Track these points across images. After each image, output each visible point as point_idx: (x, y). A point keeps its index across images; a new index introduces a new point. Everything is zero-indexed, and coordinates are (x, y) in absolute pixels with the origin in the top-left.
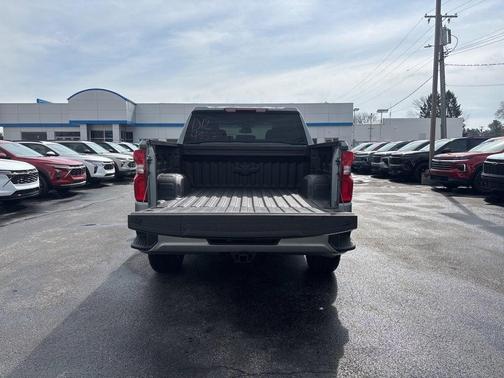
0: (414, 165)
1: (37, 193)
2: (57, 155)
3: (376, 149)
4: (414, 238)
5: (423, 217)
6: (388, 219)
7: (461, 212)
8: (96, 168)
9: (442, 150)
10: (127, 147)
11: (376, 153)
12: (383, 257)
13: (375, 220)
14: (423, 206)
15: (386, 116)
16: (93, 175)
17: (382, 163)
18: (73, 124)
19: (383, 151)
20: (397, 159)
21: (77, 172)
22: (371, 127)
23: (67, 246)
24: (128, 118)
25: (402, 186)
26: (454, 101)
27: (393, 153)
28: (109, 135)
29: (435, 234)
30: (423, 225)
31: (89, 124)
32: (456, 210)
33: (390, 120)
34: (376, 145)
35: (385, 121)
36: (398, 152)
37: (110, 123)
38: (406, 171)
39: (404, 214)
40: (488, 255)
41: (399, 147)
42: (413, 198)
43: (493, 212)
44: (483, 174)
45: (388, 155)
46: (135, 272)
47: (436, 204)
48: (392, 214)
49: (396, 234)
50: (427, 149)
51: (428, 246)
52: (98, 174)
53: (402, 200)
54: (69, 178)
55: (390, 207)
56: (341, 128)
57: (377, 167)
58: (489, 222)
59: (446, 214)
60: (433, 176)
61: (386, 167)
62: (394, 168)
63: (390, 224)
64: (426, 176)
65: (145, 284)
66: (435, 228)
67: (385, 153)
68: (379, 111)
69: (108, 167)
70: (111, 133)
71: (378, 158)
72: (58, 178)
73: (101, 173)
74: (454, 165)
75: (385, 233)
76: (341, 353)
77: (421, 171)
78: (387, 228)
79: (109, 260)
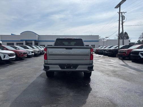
0: (114, 52)
1: (15, 59)
2: (19, 49)
3: (105, 48)
4: (111, 70)
5: (115, 65)
6: (106, 66)
7: (125, 64)
8: (29, 53)
9: (121, 48)
10: (37, 47)
11: (105, 49)
12: (103, 74)
13: (102, 66)
14: (115, 63)
15: (108, 39)
16: (28, 54)
17: (106, 52)
18: (21, 41)
19: (106, 49)
20: (110, 51)
21: (25, 54)
22: (104, 42)
23: (25, 72)
24: (37, 39)
25: (111, 58)
26: (127, 35)
27: (109, 49)
28: (31, 44)
29: (116, 69)
30: (114, 67)
31: (26, 41)
32: (123, 63)
33: (109, 40)
34: (105, 47)
35: (108, 40)
36: (110, 49)
37: (32, 40)
38: (112, 54)
39: (110, 65)
40: (128, 74)
41: (111, 47)
42: (113, 61)
43: (133, 64)
44: (131, 55)
45: (108, 49)
46: (43, 77)
47: (119, 62)
48: (107, 65)
49: (107, 69)
50: (117, 48)
51: (114, 72)
52: (30, 54)
53: (110, 61)
54: (23, 55)
55: (107, 63)
56: (96, 42)
57: (105, 53)
58: (131, 67)
59: (120, 65)
60: (119, 55)
61: (107, 53)
62: (109, 53)
63: (106, 67)
64: (117, 55)
65: (45, 80)
66: (117, 68)
67: (107, 49)
68: (106, 37)
69: (32, 52)
70: (32, 43)
71: (105, 50)
72: (20, 55)
73: (31, 54)
74: (124, 52)
75: (104, 69)
76: (90, 92)
77: (116, 54)
78: (105, 68)
79: (36, 75)
